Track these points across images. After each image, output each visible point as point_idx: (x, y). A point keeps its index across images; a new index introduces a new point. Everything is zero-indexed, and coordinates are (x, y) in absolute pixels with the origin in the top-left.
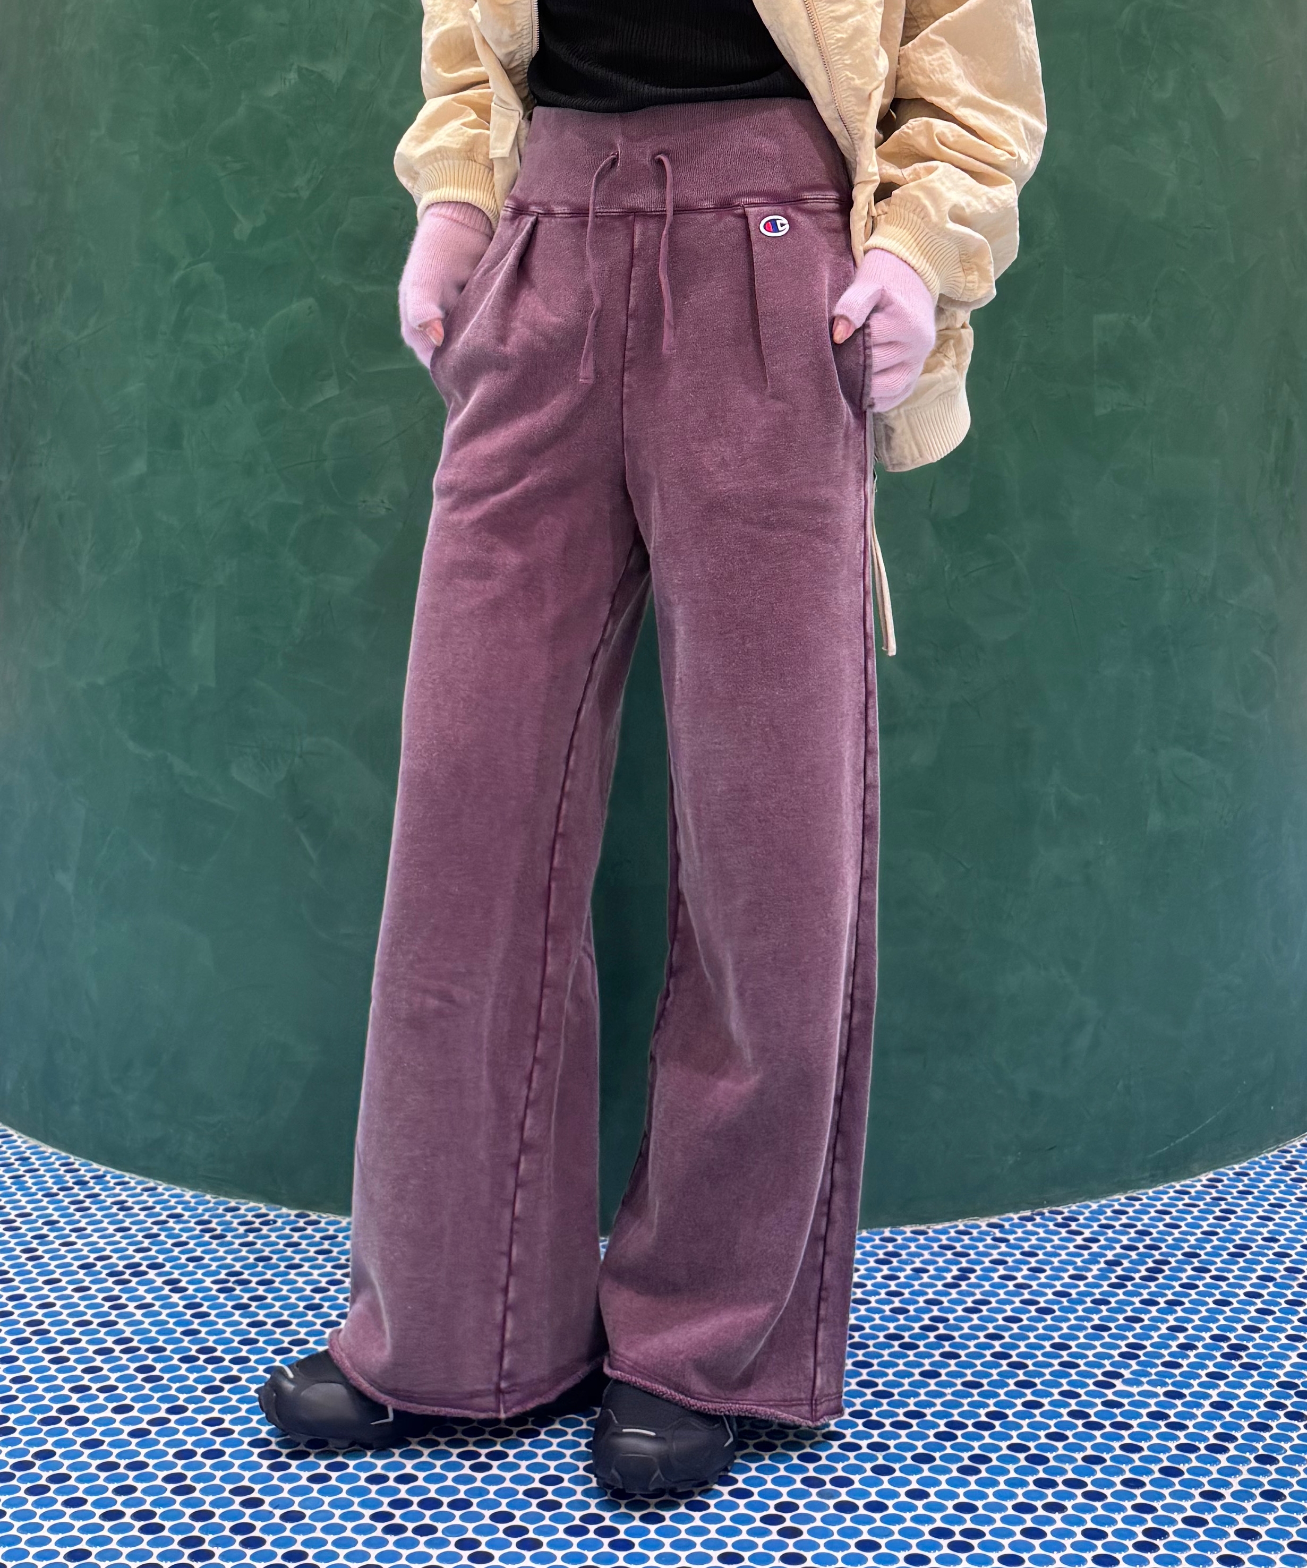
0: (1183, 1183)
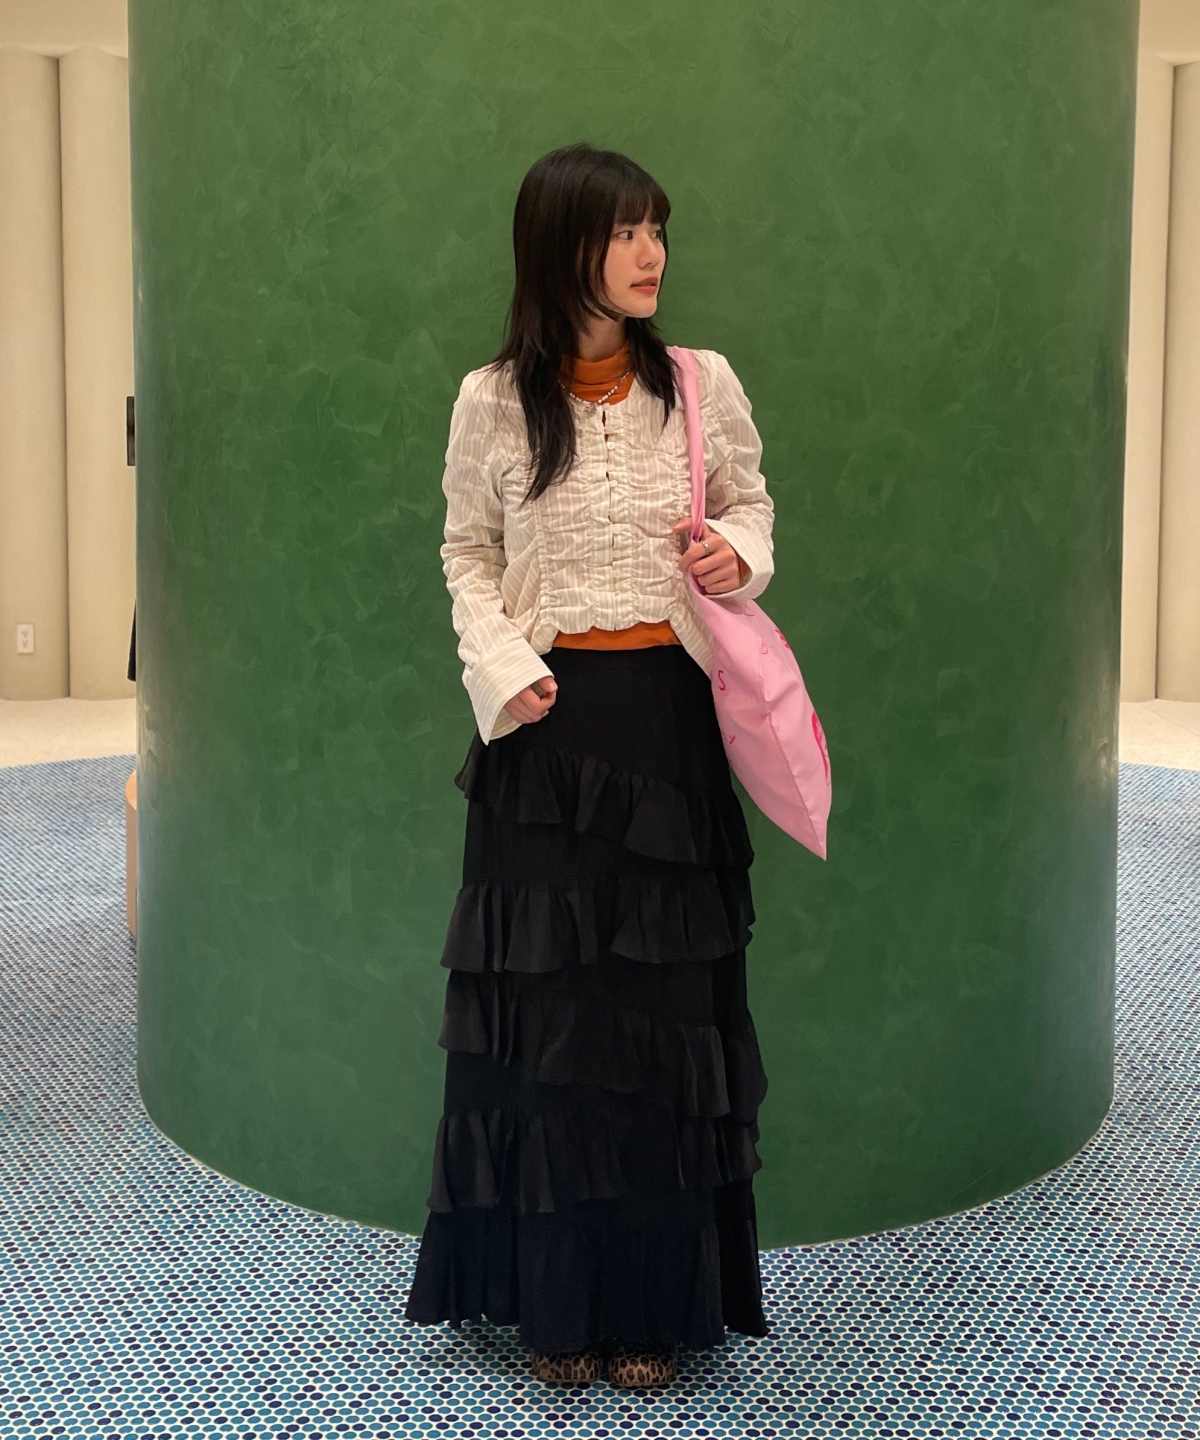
0: (972, 1210)
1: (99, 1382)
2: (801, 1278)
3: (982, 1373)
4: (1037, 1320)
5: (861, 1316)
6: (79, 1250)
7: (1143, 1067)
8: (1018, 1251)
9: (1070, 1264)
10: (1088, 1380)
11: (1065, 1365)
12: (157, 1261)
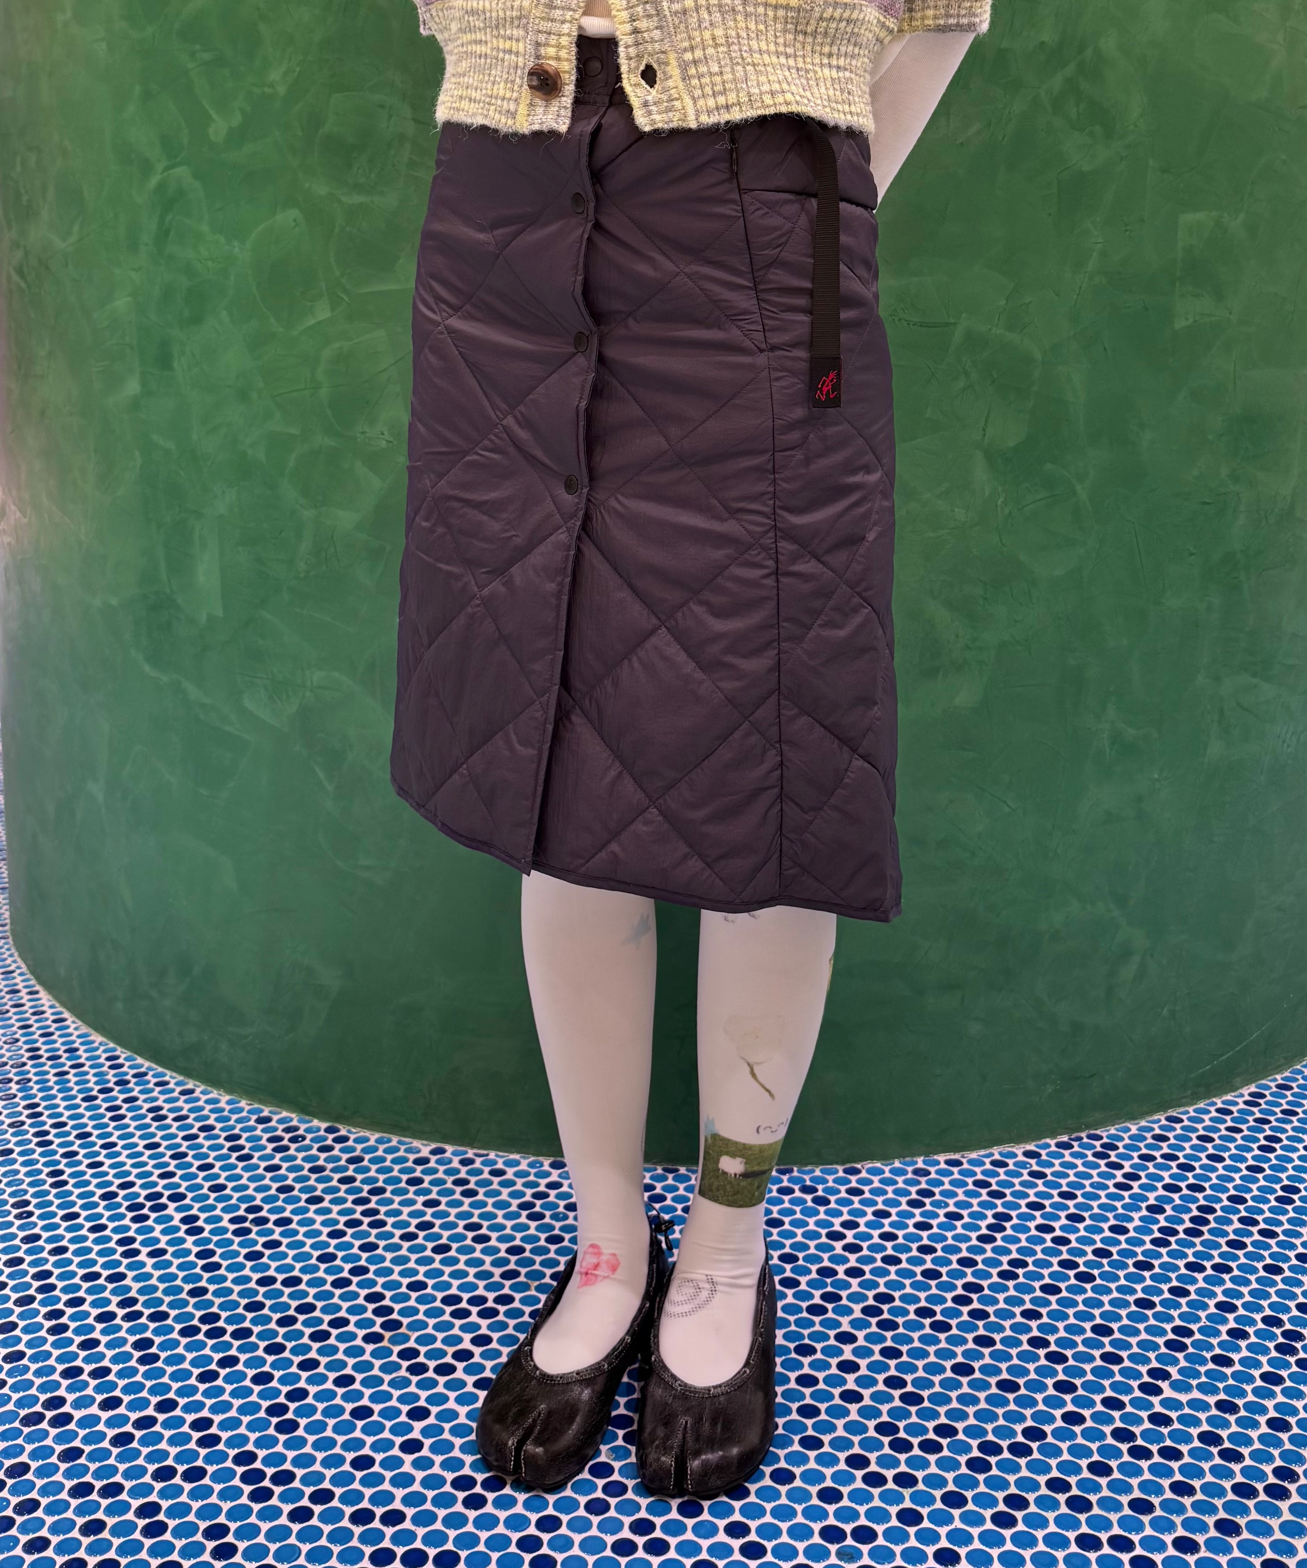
0: (1225, 1098)
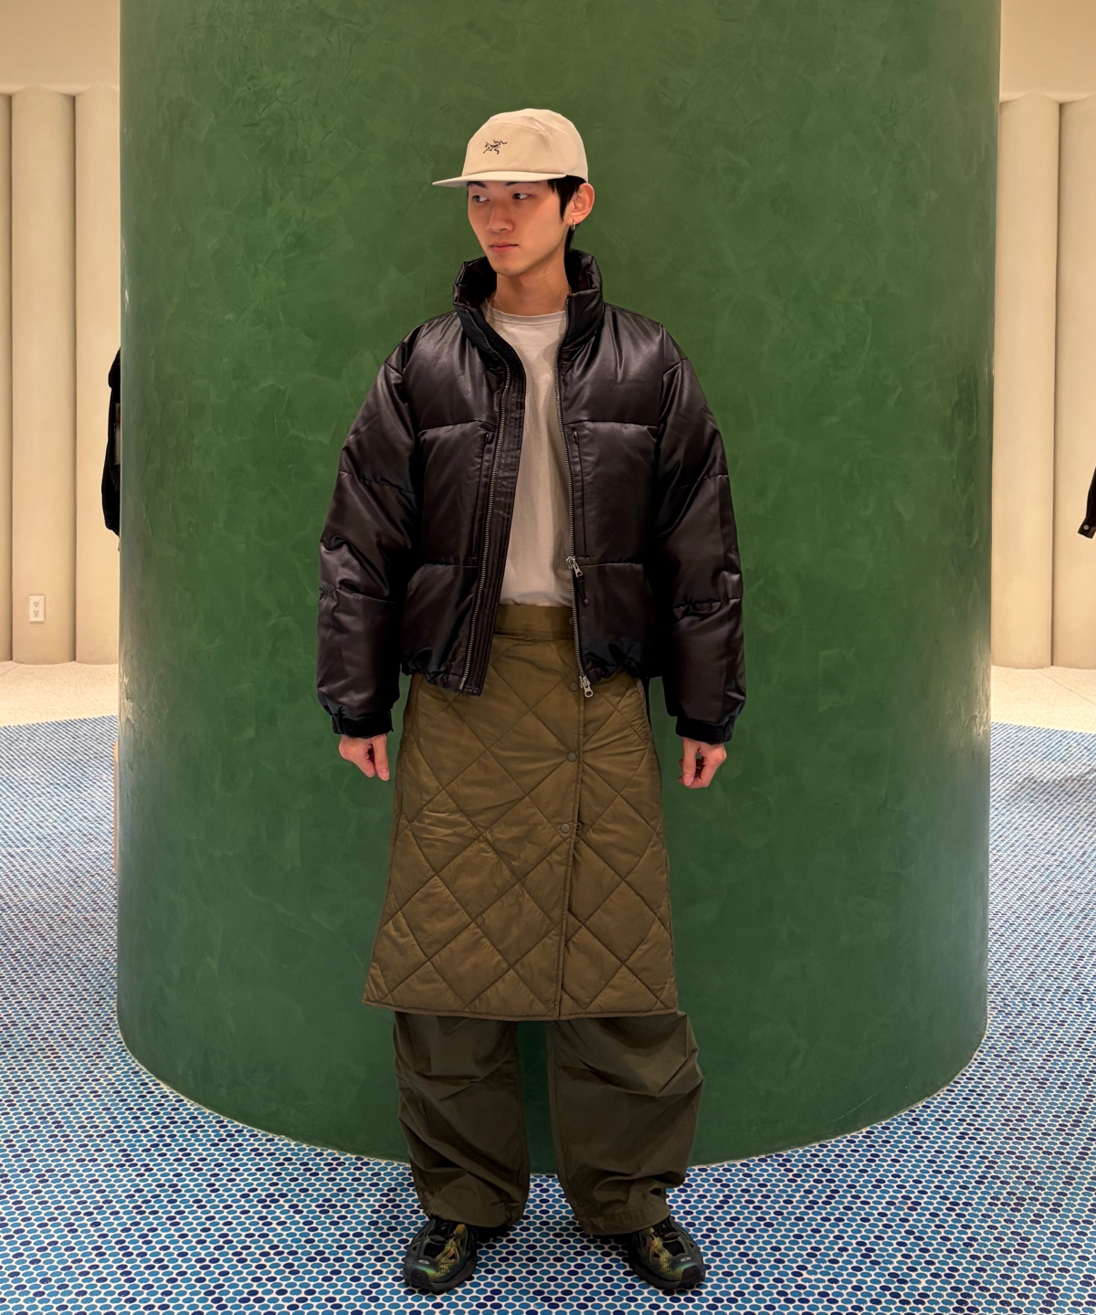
0: (851, 1134)
1: (67, 1286)
2: (696, 1195)
3: (851, 1282)
4: (904, 1234)
5: (747, 1230)
6: (56, 1166)
7: (1014, 1004)
8: (891, 1171)
9: (937, 1184)
10: (946, 1289)
11: (926, 1276)
12: (124, 1176)
